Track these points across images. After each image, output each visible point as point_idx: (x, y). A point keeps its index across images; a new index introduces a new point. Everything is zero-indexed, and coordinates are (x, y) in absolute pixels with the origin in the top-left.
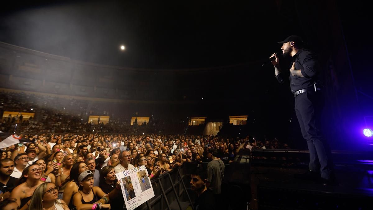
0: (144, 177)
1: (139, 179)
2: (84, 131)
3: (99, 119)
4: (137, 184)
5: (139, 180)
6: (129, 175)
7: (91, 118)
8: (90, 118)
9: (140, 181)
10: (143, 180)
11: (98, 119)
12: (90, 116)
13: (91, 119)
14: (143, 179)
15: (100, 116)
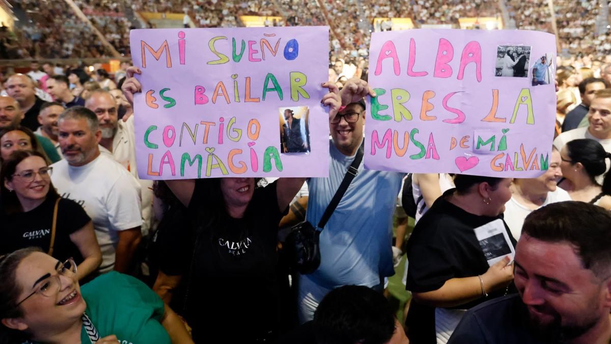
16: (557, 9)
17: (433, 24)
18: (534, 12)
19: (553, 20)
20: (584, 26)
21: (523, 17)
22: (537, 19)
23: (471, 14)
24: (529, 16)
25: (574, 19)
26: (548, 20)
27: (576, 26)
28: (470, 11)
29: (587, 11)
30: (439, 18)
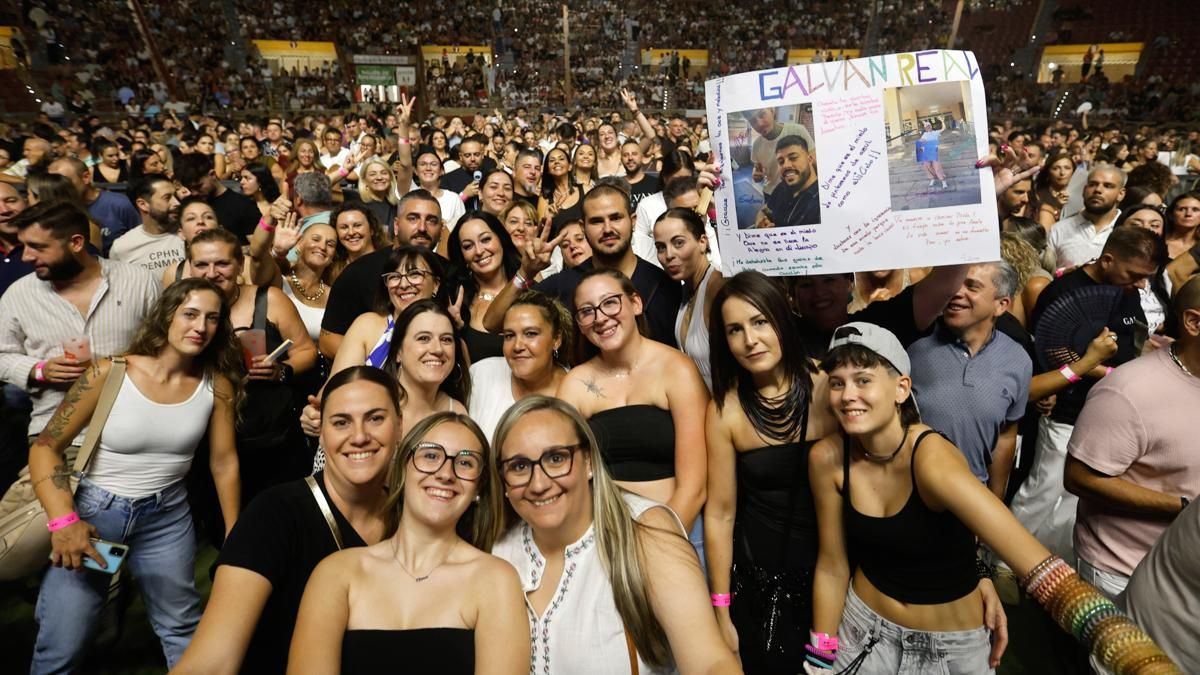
0: (937, 125)
1: (895, 132)
2: (1019, 109)
3: (1089, 56)
4: (865, 159)
5: (889, 139)
6: (805, 100)
7: (1052, 57)
8: (1045, 58)
9: (898, 142)
10: (925, 143)
11: (1085, 59)
12: (1048, 49)
13: (1049, 62)
14: (930, 136)
15: (1097, 42)
16: (573, 36)
17: (376, 54)
18: (541, 39)
19: (566, 53)
20: (604, 64)
21: (525, 48)
22: (543, 51)
23: (446, 39)
24: (534, 46)
25: (592, 53)
26: (560, 53)
27: (595, 65)
28: (444, 33)
29: (611, 42)
30: (390, 44)
